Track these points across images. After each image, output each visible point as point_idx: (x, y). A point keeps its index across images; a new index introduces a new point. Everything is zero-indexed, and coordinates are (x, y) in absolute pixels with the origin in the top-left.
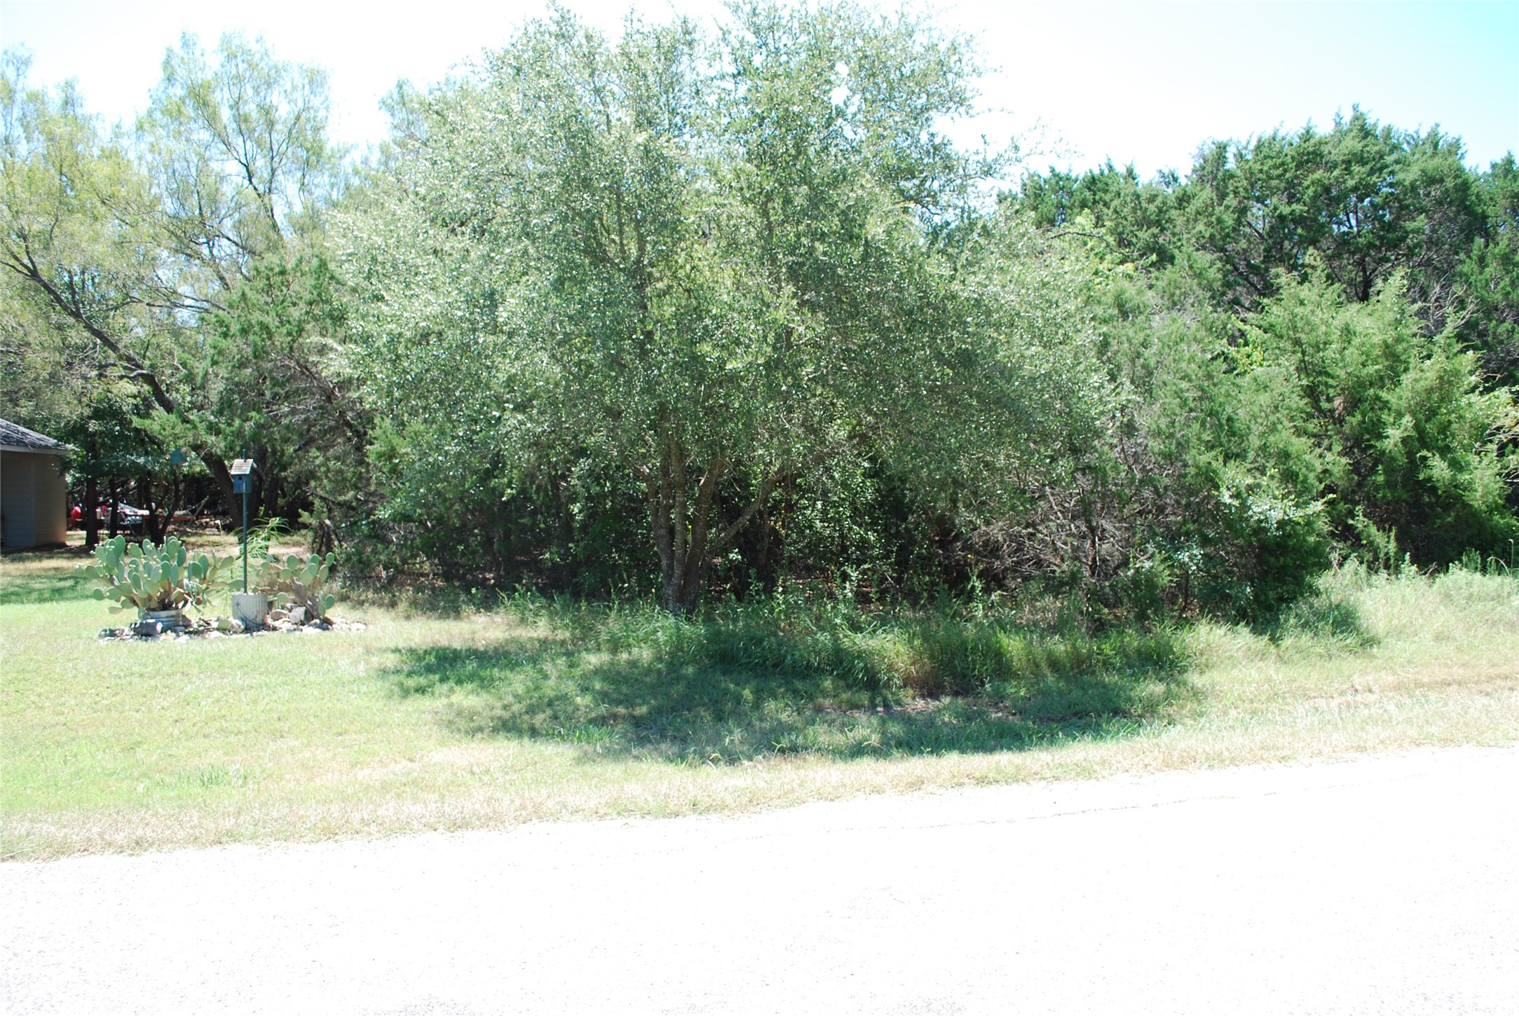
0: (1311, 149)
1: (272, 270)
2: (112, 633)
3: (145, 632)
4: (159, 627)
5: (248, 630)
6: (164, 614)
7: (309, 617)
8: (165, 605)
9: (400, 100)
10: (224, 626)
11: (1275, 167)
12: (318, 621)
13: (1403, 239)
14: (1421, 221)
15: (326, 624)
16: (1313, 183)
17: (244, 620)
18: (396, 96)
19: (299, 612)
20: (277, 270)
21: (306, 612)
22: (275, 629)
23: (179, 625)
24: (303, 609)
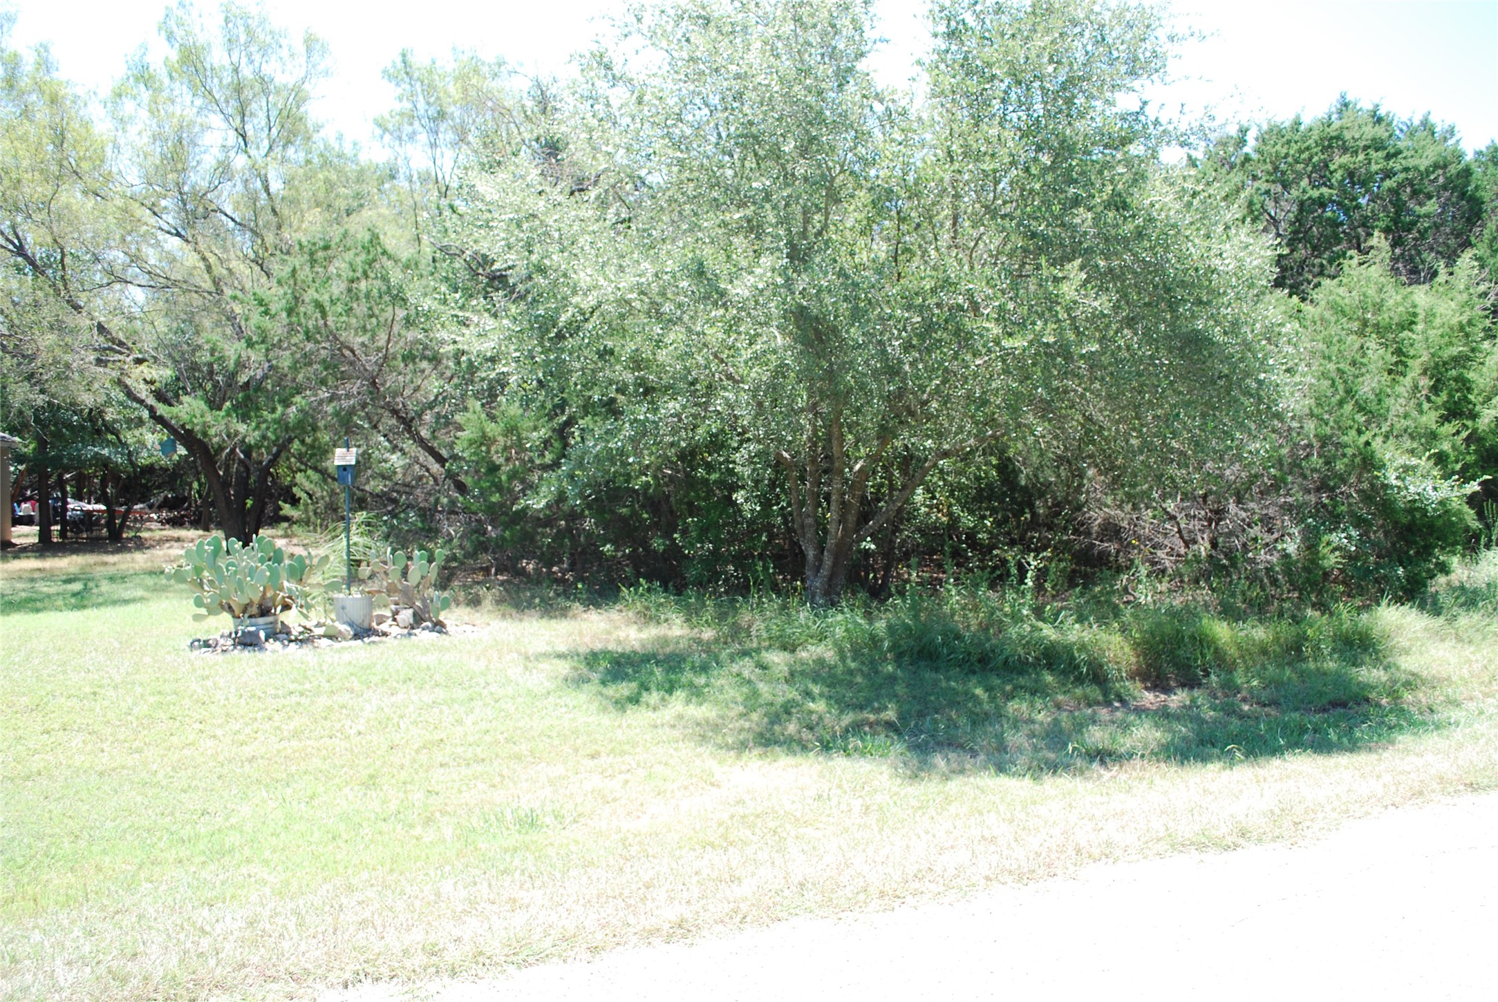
0: (1334, 134)
1: (314, 244)
2: (206, 644)
3: (247, 642)
4: (262, 635)
5: (357, 636)
6: (261, 620)
7: (418, 619)
8: (264, 612)
9: (404, 70)
10: (331, 633)
11: (1301, 151)
12: (429, 624)
13: (1414, 223)
14: (1432, 207)
15: (439, 627)
16: (1340, 167)
17: (351, 625)
18: (400, 65)
19: (406, 615)
20: (322, 244)
21: (415, 615)
22: (385, 634)
23: (280, 633)
24: (411, 611)
